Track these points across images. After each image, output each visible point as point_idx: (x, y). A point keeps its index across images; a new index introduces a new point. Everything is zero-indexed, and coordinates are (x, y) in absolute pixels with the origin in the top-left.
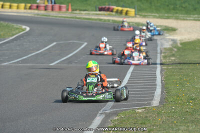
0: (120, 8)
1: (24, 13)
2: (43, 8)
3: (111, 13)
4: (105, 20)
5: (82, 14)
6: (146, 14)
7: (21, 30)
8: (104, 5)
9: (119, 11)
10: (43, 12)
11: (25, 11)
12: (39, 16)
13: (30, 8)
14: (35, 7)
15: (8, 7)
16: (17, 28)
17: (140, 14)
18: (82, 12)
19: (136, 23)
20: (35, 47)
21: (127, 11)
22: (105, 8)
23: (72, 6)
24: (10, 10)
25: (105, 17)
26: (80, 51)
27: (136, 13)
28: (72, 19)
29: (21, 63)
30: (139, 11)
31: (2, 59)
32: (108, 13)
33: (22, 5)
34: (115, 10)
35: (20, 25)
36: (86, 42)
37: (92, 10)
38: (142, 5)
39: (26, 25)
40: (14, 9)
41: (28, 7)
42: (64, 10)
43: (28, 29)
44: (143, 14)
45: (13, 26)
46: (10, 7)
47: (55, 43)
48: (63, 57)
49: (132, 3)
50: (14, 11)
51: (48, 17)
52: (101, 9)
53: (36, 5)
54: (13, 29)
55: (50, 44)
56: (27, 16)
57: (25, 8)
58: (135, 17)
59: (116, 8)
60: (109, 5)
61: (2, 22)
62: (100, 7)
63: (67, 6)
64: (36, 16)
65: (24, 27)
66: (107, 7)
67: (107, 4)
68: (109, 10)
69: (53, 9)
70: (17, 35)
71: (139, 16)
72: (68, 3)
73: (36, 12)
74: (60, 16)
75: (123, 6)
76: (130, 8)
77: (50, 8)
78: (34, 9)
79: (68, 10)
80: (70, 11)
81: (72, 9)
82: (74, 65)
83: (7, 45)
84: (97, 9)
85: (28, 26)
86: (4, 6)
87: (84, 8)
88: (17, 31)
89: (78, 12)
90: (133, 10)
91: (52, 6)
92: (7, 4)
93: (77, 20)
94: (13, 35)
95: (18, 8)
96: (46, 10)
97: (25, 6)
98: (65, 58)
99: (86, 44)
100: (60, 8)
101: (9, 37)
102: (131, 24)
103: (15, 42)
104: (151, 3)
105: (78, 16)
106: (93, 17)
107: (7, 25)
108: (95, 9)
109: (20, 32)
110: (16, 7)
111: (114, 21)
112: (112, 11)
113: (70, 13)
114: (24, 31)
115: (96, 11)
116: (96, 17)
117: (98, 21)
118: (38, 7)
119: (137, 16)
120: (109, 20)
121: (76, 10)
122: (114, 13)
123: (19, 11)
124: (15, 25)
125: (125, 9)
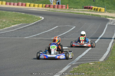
0: (96, 8)
1: (42, 9)
2: (52, 7)
3: (91, 10)
4: (87, 14)
5: (74, 10)
6: (111, 11)
7: (39, 19)
8: (87, 5)
9: (96, 9)
10: (52, 9)
11: (42, 8)
12: (50, 11)
13: (45, 7)
14: (48, 6)
15: (33, 6)
16: (37, 18)
17: (108, 11)
18: (75, 9)
19: (105, 16)
20: (45, 28)
21: (100, 9)
22: (88, 7)
23: (69, 6)
24: (34, 8)
25: (87, 12)
26: (70, 31)
27: (106, 10)
28: (69, 13)
29: (36, 37)
30: (108, 9)
31: (25, 35)
32: (90, 10)
33: (41, 5)
34: (93, 9)
35: (38, 16)
36: (75, 26)
37: (80, 8)
38: (109, 6)
39: (42, 16)
40: (36, 7)
41: (44, 6)
42: (64, 8)
43: (43, 18)
44: (110, 11)
45: (35, 17)
46: (34, 6)
47: (57, 27)
48: (60, 34)
49: (103, 4)
50: (36, 8)
51: (55, 12)
52: (85, 8)
53: (48, 5)
54: (34, 18)
55: (54, 27)
56: (43, 11)
57: (42, 7)
58: (105, 12)
59: (94, 7)
60: (90, 5)
61: (28, 14)
62: (85, 6)
63: (66, 6)
64: (48, 11)
65: (41, 17)
66: (89, 6)
67: (89, 5)
68: (90, 8)
69: (58, 7)
70: (36, 22)
71: (107, 12)
72: (67, 4)
73: (49, 9)
74: (62, 11)
75: (98, 6)
76: (102, 7)
77: (56, 7)
78: (47, 7)
79: (66, 8)
80: (68, 9)
81: (69, 7)
82: (65, 39)
83: (30, 27)
84: (83, 8)
85: (43, 17)
86: (31, 5)
87: (76, 7)
88: (37, 19)
89: (72, 9)
90: (104, 9)
91: (58, 6)
92: (32, 4)
93: (71, 13)
94: (34, 22)
95: (38, 6)
96: (54, 8)
97: (43, 5)
98: (61, 35)
99: (74, 27)
100: (62, 7)
101: (32, 23)
102: (102, 16)
103: (35, 25)
104: (114, 5)
105: (72, 12)
106: (80, 12)
107: (31, 16)
108: (82, 8)
109: (38, 20)
110: (37, 6)
111: (92, 15)
112: (92, 9)
113: (67, 10)
114: (40, 19)
115: (83, 9)
116: (82, 12)
117: (83, 15)
118: (49, 6)
119: (106, 12)
120: (89, 14)
121: (71, 8)
122: (93, 10)
123: (39, 8)
124: (36, 16)
125: (99, 8)
